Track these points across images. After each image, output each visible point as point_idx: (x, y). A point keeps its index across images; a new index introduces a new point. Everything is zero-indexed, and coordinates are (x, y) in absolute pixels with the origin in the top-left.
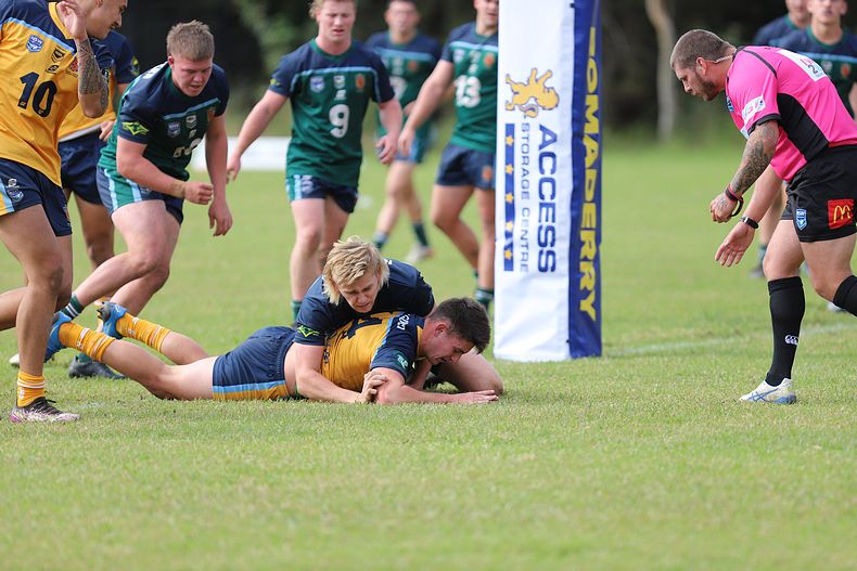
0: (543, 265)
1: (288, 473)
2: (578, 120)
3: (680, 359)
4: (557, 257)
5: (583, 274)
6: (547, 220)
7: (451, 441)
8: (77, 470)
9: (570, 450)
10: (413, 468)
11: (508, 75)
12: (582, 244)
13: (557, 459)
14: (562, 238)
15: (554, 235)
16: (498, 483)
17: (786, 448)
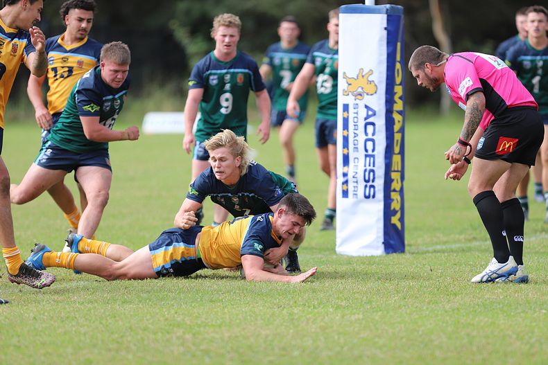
0: (367, 194)
1: (205, 326)
2: (390, 102)
3: (455, 255)
4: (376, 189)
5: (393, 200)
6: (370, 166)
7: (309, 307)
8: (70, 325)
9: (385, 312)
10: (285, 324)
11: (344, 73)
12: (393, 180)
13: (377, 318)
14: (379, 177)
15: (374, 175)
16: (339, 334)
17: (524, 311)
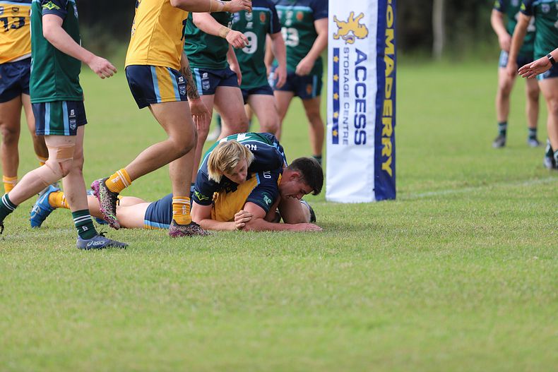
0: (358, 140)
1: (192, 275)
2: (381, 46)
3: (447, 201)
4: (367, 135)
5: (384, 146)
6: (360, 111)
7: (298, 255)
8: (54, 273)
9: (376, 260)
10: (273, 272)
11: (335, 16)
12: (384, 126)
13: (367, 266)
14: (370, 122)
15: (365, 120)
16: (328, 282)
17: (515, 258)
